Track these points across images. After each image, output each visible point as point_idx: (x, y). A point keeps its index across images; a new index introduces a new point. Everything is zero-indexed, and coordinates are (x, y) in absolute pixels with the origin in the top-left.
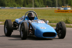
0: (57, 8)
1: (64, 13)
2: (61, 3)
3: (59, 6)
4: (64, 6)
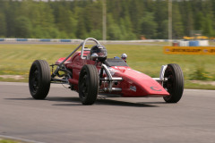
0: (171, 41)
1: (190, 55)
2: (181, 29)
3: (176, 36)
4: (188, 35)
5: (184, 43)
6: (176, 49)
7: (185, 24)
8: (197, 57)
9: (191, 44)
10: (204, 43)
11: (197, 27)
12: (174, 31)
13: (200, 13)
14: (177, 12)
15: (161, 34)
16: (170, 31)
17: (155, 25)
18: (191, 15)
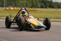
0: (5, 8)
2: (7, 5)
3: (6, 7)
5: (8, 8)
6: (6, 10)
7: (8, 4)
8: (10, 11)
9: (9, 9)
10: (12, 8)
11: (11, 5)
12: (5, 6)
13: (11, 2)
14: (6, 1)
15: (3, 6)
16: (5, 5)
17: (1, 4)
18: (9, 2)
